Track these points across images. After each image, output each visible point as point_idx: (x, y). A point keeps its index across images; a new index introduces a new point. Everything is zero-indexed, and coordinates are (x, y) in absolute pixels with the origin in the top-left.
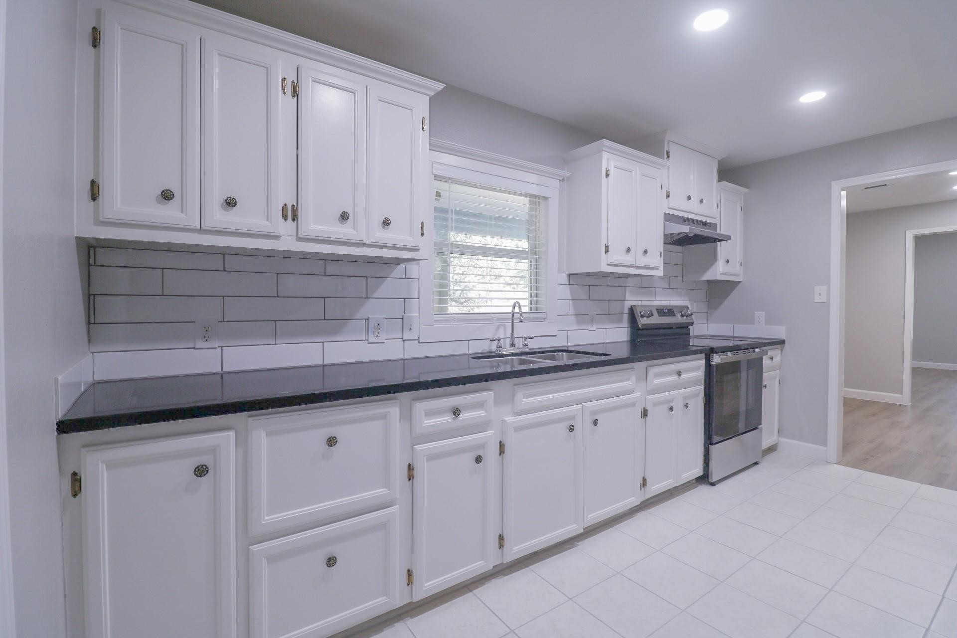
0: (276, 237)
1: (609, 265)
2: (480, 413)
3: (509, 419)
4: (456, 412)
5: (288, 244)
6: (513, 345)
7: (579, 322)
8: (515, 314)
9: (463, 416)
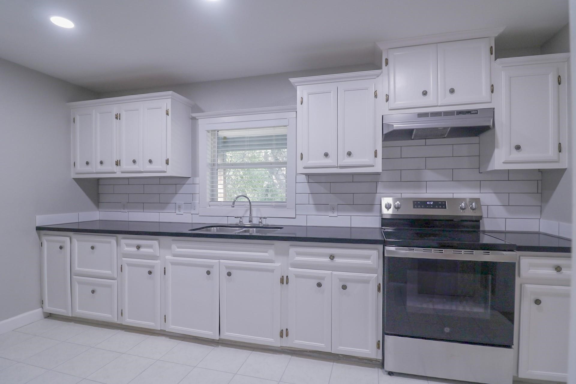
0: (115, 173)
1: (304, 168)
2: (150, 250)
3: (169, 257)
4: (138, 247)
5: (119, 175)
6: (250, 221)
7: (318, 210)
8: (235, 203)
9: (142, 250)
